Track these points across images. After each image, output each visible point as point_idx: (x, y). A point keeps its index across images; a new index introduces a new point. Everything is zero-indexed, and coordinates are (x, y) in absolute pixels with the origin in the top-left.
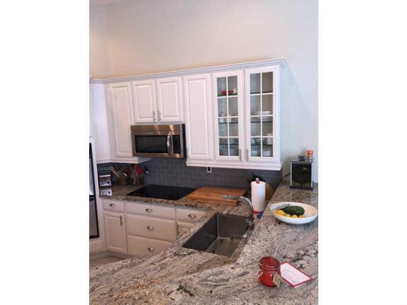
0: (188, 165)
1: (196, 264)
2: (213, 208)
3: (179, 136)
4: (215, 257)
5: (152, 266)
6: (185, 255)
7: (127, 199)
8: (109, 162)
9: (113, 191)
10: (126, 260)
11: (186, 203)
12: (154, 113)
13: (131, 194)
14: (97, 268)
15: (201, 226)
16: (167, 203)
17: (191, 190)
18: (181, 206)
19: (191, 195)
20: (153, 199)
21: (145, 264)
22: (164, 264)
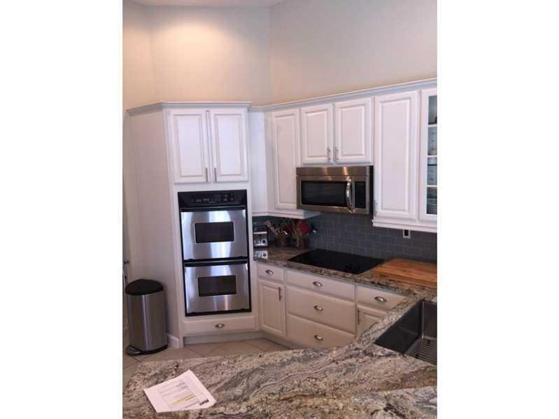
0: (375, 225)
1: (399, 372)
2: (415, 291)
3: (364, 183)
4: (428, 367)
5: (334, 365)
6: (380, 356)
7: (290, 267)
8: (266, 214)
9: (269, 254)
10: (298, 351)
11: (372, 280)
12: (329, 151)
13: (293, 260)
14: (260, 356)
15: (400, 316)
16: (344, 277)
17: (377, 262)
18: (365, 283)
19: (379, 269)
20: (324, 270)
21: (323, 360)
22: (351, 365)
